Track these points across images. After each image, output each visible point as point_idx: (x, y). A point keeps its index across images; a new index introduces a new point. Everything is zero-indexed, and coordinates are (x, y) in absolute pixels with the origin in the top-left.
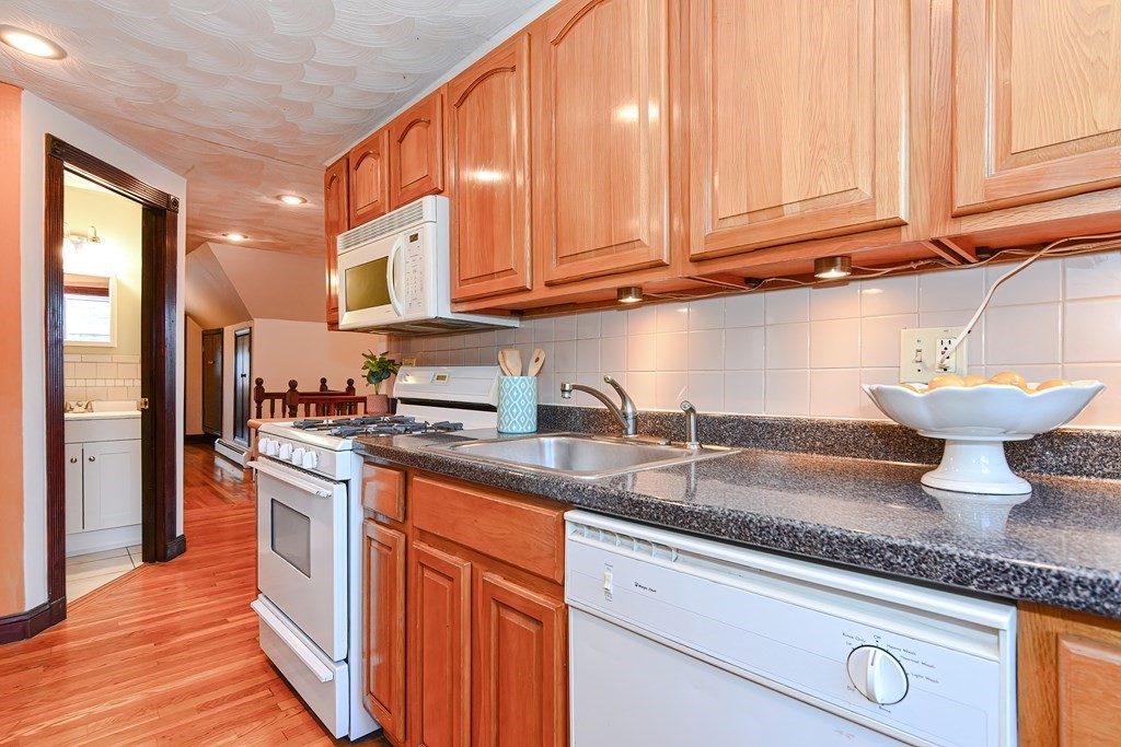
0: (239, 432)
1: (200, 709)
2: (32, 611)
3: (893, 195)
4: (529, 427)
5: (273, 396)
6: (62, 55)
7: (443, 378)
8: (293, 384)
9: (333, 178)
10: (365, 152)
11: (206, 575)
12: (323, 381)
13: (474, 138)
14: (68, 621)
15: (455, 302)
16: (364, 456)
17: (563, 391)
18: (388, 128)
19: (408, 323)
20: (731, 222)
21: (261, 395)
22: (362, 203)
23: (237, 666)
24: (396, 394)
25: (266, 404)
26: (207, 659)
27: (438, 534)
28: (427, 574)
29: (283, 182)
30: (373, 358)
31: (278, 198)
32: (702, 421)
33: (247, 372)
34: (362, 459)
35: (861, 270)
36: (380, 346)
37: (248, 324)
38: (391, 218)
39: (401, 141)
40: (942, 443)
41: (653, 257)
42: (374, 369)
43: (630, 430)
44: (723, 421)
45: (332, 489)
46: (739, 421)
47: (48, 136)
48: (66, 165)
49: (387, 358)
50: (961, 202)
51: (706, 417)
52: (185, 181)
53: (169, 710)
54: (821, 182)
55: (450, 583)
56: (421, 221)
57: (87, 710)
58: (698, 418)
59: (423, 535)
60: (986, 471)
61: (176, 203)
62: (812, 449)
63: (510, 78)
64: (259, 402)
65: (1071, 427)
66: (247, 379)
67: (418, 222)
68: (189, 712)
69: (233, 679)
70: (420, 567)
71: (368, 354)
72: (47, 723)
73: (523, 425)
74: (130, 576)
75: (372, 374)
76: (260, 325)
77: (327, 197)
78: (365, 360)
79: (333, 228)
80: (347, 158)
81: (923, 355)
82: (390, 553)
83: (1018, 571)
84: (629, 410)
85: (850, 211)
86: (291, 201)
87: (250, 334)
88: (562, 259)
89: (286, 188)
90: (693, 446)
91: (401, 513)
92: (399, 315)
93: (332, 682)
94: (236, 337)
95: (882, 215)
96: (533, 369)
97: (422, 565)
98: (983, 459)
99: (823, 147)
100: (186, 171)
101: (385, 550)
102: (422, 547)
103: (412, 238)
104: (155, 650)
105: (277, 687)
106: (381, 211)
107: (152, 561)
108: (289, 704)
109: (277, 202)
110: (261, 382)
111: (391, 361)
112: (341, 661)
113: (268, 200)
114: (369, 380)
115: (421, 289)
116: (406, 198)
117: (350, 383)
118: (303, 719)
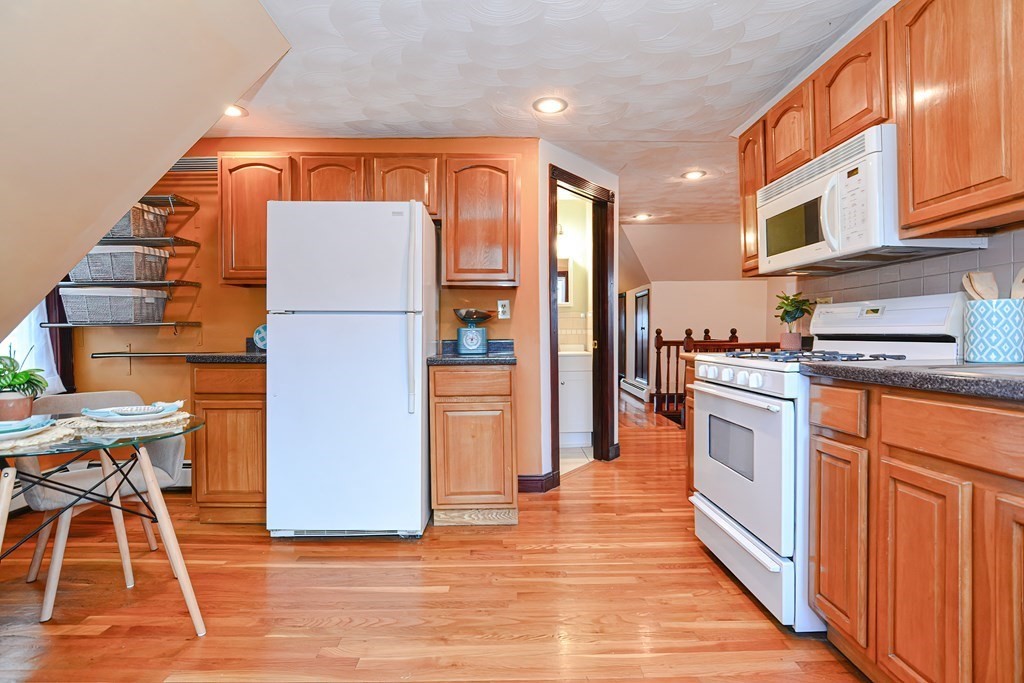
0: (639, 373)
1: (661, 566)
2: (546, 475)
4: (1016, 357)
5: (669, 344)
7: (876, 312)
8: (689, 333)
9: (749, 142)
10: (784, 109)
11: (638, 475)
12: (707, 332)
14: (562, 486)
15: (906, 228)
16: (810, 376)
18: (813, 79)
19: (838, 258)
21: (660, 343)
22: (782, 155)
23: (679, 544)
24: (813, 330)
25: (664, 349)
26: (655, 534)
27: (921, 450)
28: (901, 488)
29: (689, 161)
30: (787, 299)
31: (683, 176)
33: (646, 326)
34: (808, 378)
36: (790, 288)
37: (647, 286)
38: (823, 160)
39: (829, 86)
42: (789, 309)
45: (780, 405)
47: (551, 165)
48: (559, 182)
49: (801, 298)
52: (617, 177)
53: (639, 561)
55: (940, 501)
56: (864, 154)
57: (590, 545)
59: (893, 450)
61: (613, 195)
64: (658, 348)
66: (645, 331)
67: (861, 155)
68: (651, 567)
69: (678, 553)
70: (891, 483)
71: (782, 295)
72: (569, 545)
73: (1005, 354)
74: (588, 466)
75: (786, 313)
76: (657, 288)
77: (743, 160)
78: (780, 300)
79: (748, 187)
80: (764, 121)
82: (848, 467)
86: (694, 176)
87: (648, 295)
89: (690, 166)
91: (863, 429)
92: (833, 250)
93: (778, 574)
94: (637, 298)
97: (895, 479)
100: (620, 170)
101: (840, 464)
102: (895, 463)
103: (851, 174)
104: (618, 518)
105: (714, 569)
106: (806, 158)
107: (600, 460)
108: (727, 585)
109: (681, 180)
110: (659, 332)
111: (805, 302)
112: (791, 559)
113: (674, 180)
114: (783, 319)
115: (863, 221)
116: (837, 138)
117: (733, 332)
118: (742, 600)
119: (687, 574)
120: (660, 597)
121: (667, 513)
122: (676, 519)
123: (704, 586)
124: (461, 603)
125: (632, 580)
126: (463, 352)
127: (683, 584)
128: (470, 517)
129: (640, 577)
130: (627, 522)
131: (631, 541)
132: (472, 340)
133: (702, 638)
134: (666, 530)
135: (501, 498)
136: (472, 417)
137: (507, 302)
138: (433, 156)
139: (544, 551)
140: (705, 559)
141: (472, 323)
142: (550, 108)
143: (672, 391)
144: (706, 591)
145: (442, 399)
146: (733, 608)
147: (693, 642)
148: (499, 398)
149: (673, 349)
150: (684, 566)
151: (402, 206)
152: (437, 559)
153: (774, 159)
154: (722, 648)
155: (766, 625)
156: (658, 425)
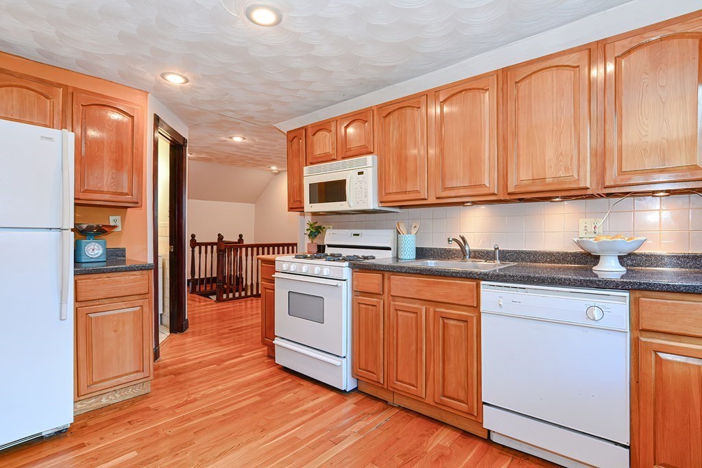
3: (585, 180)
5: (200, 245)
6: (187, 81)
7: (358, 235)
8: (220, 237)
9: (294, 137)
10: (320, 128)
11: (211, 337)
13: (395, 133)
15: (381, 202)
17: (449, 241)
18: (336, 120)
20: (525, 182)
21: (194, 244)
22: (318, 151)
23: (267, 371)
24: (326, 243)
28: (400, 313)
30: (312, 225)
31: (231, 138)
32: (502, 252)
35: (565, 198)
38: (344, 163)
39: (346, 127)
40: (599, 256)
41: (491, 192)
42: (314, 231)
43: (467, 257)
44: (508, 252)
45: (341, 283)
46: (515, 252)
50: (607, 184)
51: (503, 251)
54: (560, 172)
55: (415, 315)
56: (366, 166)
58: (500, 251)
60: (613, 265)
61: (186, 141)
62: (546, 262)
63: (416, 112)
64: (193, 248)
65: (636, 252)
67: (363, 166)
68: (262, 388)
70: (395, 311)
73: (408, 256)
80: (304, 129)
81: (588, 228)
82: (375, 308)
83: (631, 283)
84: (467, 248)
85: (571, 183)
86: (238, 139)
88: (445, 189)
90: (498, 262)
91: (381, 290)
92: (349, 207)
93: (340, 366)
95: (582, 185)
96: (414, 231)
97: (397, 310)
98: (613, 261)
99: (561, 161)
100: (192, 126)
101: (371, 307)
102: (396, 303)
103: (360, 173)
104: (219, 367)
105: (294, 377)
106: (333, 157)
107: (176, 333)
108: (305, 383)
109: (229, 139)
110: (193, 236)
111: (320, 227)
112: (344, 357)
113: (224, 138)
114: (309, 236)
115: (365, 196)
116: (350, 153)
117: (241, 236)
118: (316, 387)
119: (283, 385)
120: (278, 401)
121: (247, 356)
122: (254, 358)
123: (295, 387)
124: (156, 456)
125: (257, 399)
126: (83, 261)
127: (285, 390)
128: (108, 398)
129: (260, 395)
130: (227, 367)
131: (240, 378)
132: (94, 250)
133: (313, 411)
134: (253, 366)
135: (139, 375)
136: (114, 315)
137: (118, 218)
138: (59, 85)
139: (187, 403)
140: (285, 374)
141: (91, 235)
142: (175, 80)
143: (203, 276)
144: (298, 390)
145: (84, 304)
146: (316, 392)
147: (310, 415)
148: (137, 297)
149: (203, 248)
150: (278, 382)
151: (55, 133)
152: (102, 439)
153: (312, 152)
154: (324, 411)
155: (332, 394)
156: (199, 302)
